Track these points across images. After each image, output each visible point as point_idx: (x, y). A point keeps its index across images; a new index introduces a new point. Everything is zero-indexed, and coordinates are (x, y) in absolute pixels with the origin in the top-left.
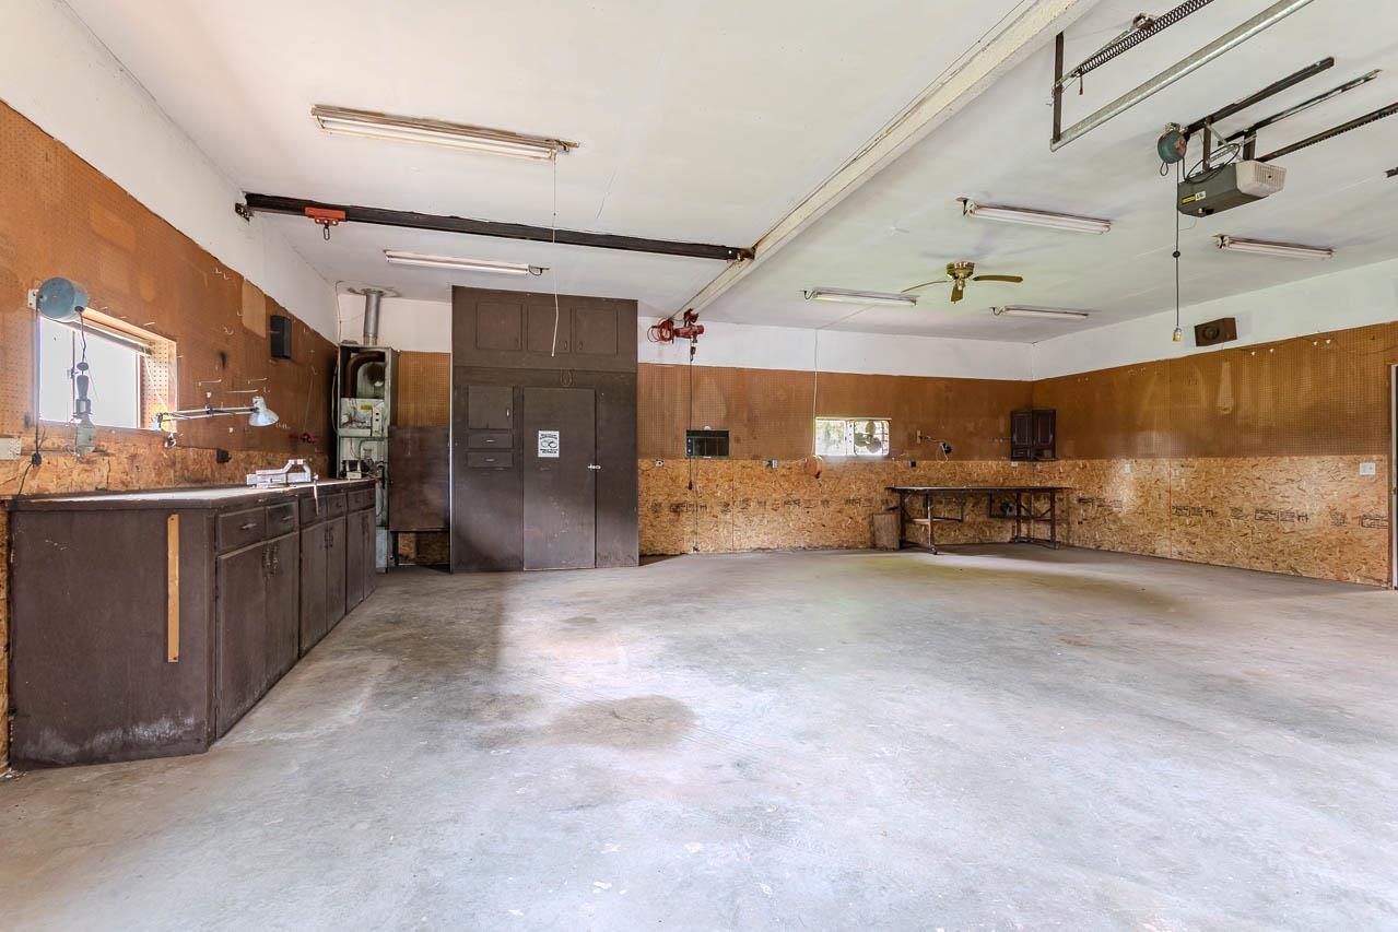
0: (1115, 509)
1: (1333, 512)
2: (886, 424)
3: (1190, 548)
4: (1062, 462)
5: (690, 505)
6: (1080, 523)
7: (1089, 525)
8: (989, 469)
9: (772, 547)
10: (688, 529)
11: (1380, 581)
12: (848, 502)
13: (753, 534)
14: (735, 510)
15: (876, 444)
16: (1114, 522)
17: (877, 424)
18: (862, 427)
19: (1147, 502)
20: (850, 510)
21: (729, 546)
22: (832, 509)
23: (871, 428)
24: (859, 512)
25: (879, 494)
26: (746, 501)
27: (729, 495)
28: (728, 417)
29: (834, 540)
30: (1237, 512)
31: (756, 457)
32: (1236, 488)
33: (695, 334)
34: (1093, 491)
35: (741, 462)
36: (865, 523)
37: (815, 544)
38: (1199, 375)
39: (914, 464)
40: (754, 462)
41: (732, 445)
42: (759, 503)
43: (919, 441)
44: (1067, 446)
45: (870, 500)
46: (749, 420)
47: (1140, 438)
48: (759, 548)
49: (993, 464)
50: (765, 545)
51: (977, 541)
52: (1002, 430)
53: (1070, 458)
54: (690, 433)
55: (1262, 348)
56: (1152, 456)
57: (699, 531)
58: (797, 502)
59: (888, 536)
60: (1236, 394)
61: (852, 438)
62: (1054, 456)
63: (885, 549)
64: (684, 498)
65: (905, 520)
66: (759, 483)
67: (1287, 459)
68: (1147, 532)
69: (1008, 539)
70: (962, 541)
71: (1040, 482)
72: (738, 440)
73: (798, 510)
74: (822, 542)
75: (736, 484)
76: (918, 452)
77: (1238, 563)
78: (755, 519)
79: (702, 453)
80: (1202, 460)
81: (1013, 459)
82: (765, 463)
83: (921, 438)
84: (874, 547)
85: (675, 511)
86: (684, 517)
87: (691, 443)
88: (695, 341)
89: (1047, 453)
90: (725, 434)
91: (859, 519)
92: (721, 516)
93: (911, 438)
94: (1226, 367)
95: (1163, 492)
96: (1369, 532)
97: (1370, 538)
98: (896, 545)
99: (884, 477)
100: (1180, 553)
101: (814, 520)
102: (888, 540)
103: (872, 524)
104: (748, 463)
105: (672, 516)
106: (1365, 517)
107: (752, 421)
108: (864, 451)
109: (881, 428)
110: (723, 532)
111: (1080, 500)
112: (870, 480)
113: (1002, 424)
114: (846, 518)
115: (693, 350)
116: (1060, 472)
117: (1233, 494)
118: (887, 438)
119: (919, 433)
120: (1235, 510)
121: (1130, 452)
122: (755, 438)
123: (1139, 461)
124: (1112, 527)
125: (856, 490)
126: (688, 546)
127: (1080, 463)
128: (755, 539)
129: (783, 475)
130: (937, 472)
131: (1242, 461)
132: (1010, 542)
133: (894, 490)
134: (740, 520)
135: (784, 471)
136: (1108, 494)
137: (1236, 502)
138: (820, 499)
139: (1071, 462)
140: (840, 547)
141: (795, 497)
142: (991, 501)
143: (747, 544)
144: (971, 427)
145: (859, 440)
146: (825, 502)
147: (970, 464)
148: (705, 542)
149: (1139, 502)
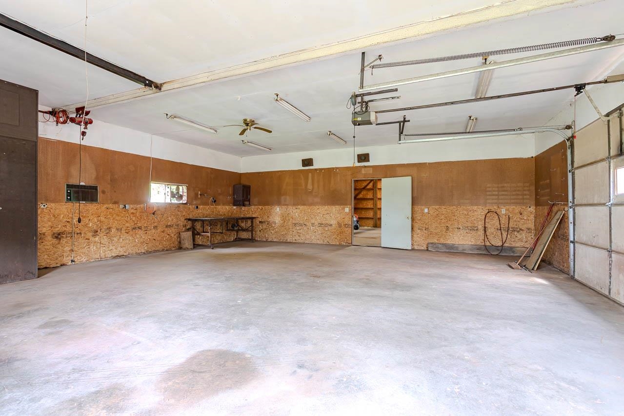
0: (273, 225)
1: (338, 223)
2: (185, 188)
3: (299, 238)
4: (253, 207)
5: (69, 233)
6: (260, 231)
7: (263, 231)
8: (225, 209)
9: (125, 254)
10: (67, 249)
11: (349, 243)
12: (167, 226)
13: (113, 248)
14: (101, 235)
15: (181, 197)
16: (273, 230)
17: (181, 188)
18: (174, 188)
19: (285, 222)
20: (169, 231)
21: (97, 256)
22: (159, 230)
23: (178, 189)
24: (172, 231)
25: (182, 222)
26: (109, 229)
27: (97, 225)
28: (97, 178)
29: (160, 247)
30: (313, 224)
31: (115, 203)
32: (312, 216)
33: (86, 124)
34: (265, 218)
35: (105, 206)
36: (176, 237)
37: (150, 250)
38: (302, 177)
39: (197, 207)
40: (114, 205)
41: (100, 196)
42: (117, 229)
43: (199, 196)
44: (254, 200)
45: (178, 225)
46: (111, 181)
47: (283, 198)
48: (118, 256)
49: (227, 208)
50: (121, 253)
51: (222, 241)
52: (231, 193)
53: (256, 205)
54: (69, 186)
55: (321, 170)
56: (287, 205)
57: (75, 249)
58: (140, 228)
59: (188, 243)
60: (313, 184)
61: (169, 194)
62: (250, 204)
63: (187, 249)
64: (64, 229)
65: (195, 233)
66: (117, 218)
67: (327, 207)
68: (284, 233)
69: (232, 240)
70: (216, 242)
71: (244, 215)
72: (103, 192)
73: (140, 232)
74: (153, 249)
75: (102, 219)
76: (199, 202)
77: (313, 242)
78: (115, 239)
79: (78, 199)
80: (302, 207)
81: (234, 205)
82: (121, 206)
83: (201, 195)
84: (180, 248)
85: (56, 237)
86: (63, 241)
87: (70, 193)
88: (86, 128)
89: (247, 203)
90: (95, 188)
91: (173, 235)
92: (92, 239)
93: (196, 195)
94: (310, 175)
95: (290, 218)
96: (347, 229)
97: (347, 231)
98: (192, 247)
99: (184, 213)
100: (296, 240)
101: (150, 237)
102: (189, 244)
103: (179, 237)
104: (111, 206)
105: (55, 241)
106: (346, 224)
107: (113, 181)
108: (175, 201)
109: (183, 189)
110: (93, 248)
111: (260, 222)
112: (178, 215)
113: (231, 190)
114: (166, 235)
115: (84, 134)
116: (251, 210)
117: (312, 218)
118: (185, 194)
119: (199, 193)
120: (312, 224)
121: (279, 203)
122: (115, 192)
123: (282, 207)
124: (272, 232)
125: (172, 220)
126: (67, 260)
127: (260, 207)
128: (115, 250)
129: (132, 213)
130: (205, 211)
131: (314, 207)
132: (233, 241)
133: (189, 220)
134: (105, 240)
135: (132, 211)
136: (271, 219)
137: (313, 221)
138: (153, 225)
139: (256, 207)
140: (163, 250)
141: (139, 225)
142: (227, 224)
143: (109, 254)
144: (219, 191)
145: (173, 195)
146: (155, 227)
147: (219, 207)
148: (80, 255)
149: (282, 222)
